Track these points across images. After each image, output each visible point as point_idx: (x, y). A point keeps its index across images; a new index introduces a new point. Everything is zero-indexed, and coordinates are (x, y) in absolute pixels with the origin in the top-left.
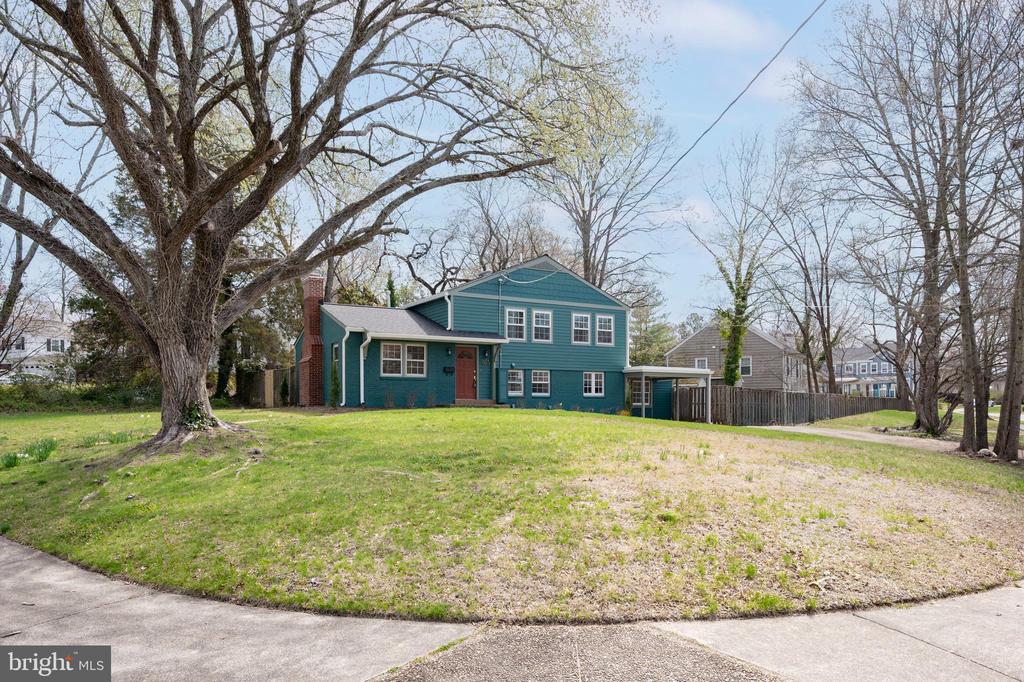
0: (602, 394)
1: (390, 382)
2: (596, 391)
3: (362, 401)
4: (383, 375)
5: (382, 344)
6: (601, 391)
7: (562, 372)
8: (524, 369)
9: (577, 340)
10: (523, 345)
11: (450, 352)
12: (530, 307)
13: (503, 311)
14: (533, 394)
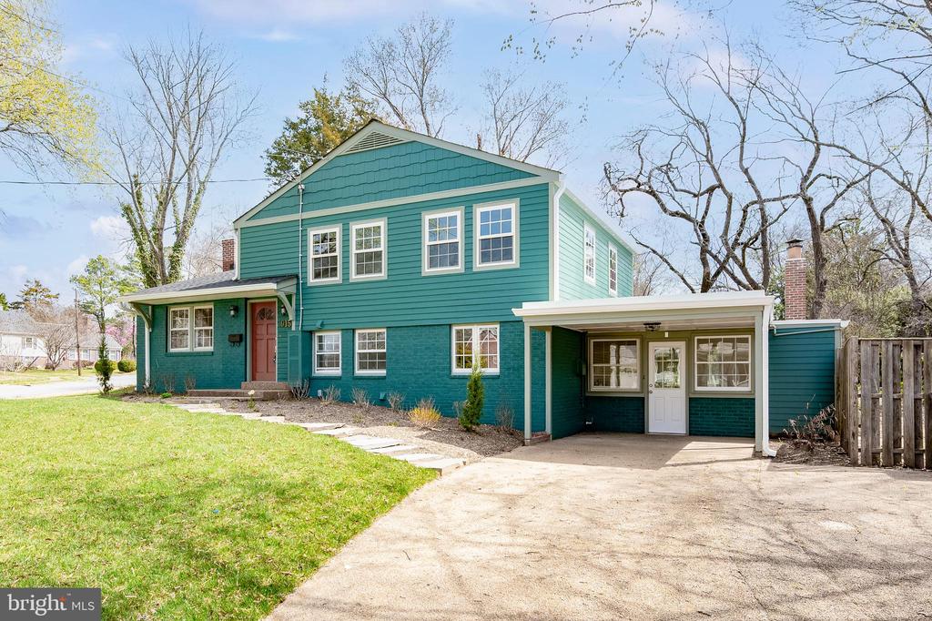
0: (497, 370)
1: (176, 359)
2: (484, 364)
3: (147, 385)
4: (171, 350)
5: (171, 311)
6: (493, 363)
7: (405, 330)
8: (342, 330)
9: (435, 266)
10: (336, 289)
11: (232, 313)
12: (346, 221)
13: (305, 235)
14: (359, 372)
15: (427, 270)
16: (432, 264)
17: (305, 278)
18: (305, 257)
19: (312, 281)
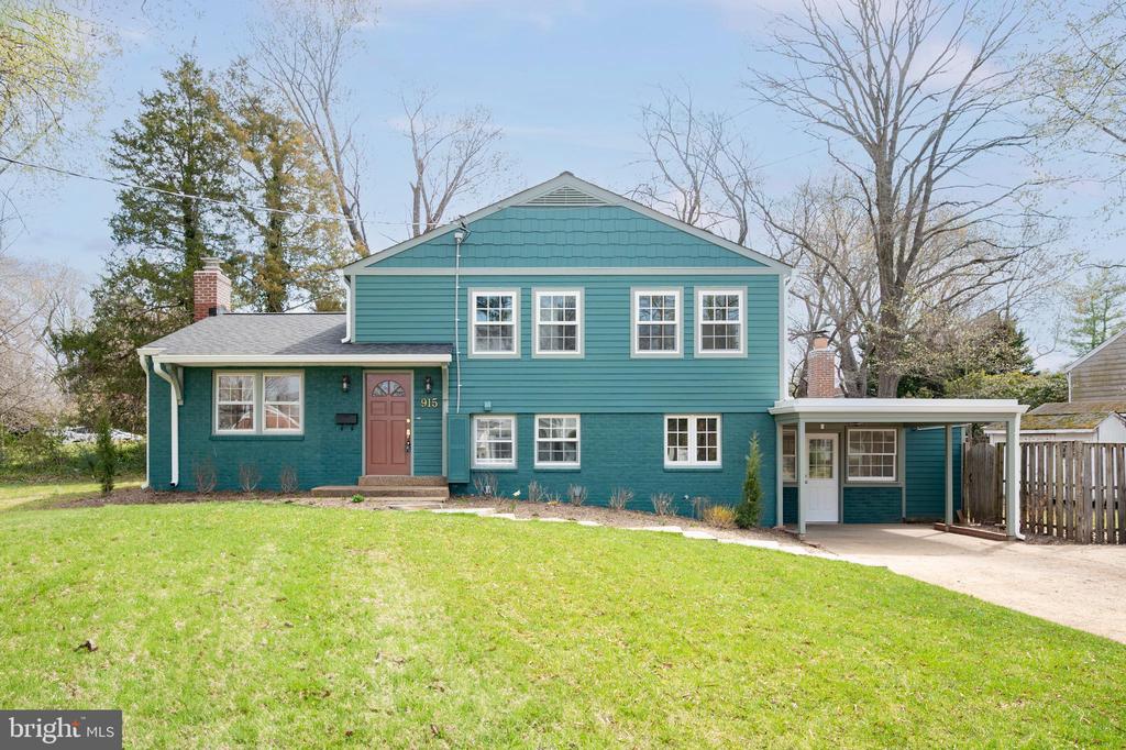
0: (717, 464)
1: (229, 444)
2: (701, 456)
3: (175, 480)
4: (218, 431)
5: (218, 376)
6: (713, 458)
7: (608, 418)
8: (518, 414)
9: (647, 348)
10: (511, 364)
11: (345, 385)
12: (528, 285)
13: (464, 297)
14: (539, 465)
15: (637, 352)
16: (644, 345)
17: (465, 347)
18: (464, 322)
19: (475, 352)
